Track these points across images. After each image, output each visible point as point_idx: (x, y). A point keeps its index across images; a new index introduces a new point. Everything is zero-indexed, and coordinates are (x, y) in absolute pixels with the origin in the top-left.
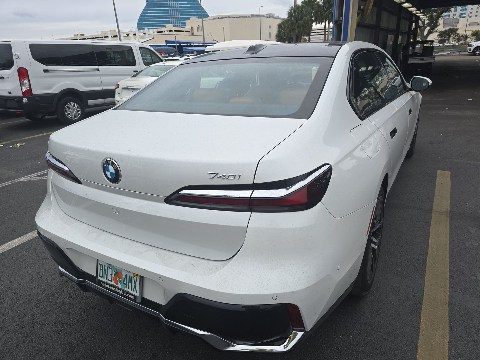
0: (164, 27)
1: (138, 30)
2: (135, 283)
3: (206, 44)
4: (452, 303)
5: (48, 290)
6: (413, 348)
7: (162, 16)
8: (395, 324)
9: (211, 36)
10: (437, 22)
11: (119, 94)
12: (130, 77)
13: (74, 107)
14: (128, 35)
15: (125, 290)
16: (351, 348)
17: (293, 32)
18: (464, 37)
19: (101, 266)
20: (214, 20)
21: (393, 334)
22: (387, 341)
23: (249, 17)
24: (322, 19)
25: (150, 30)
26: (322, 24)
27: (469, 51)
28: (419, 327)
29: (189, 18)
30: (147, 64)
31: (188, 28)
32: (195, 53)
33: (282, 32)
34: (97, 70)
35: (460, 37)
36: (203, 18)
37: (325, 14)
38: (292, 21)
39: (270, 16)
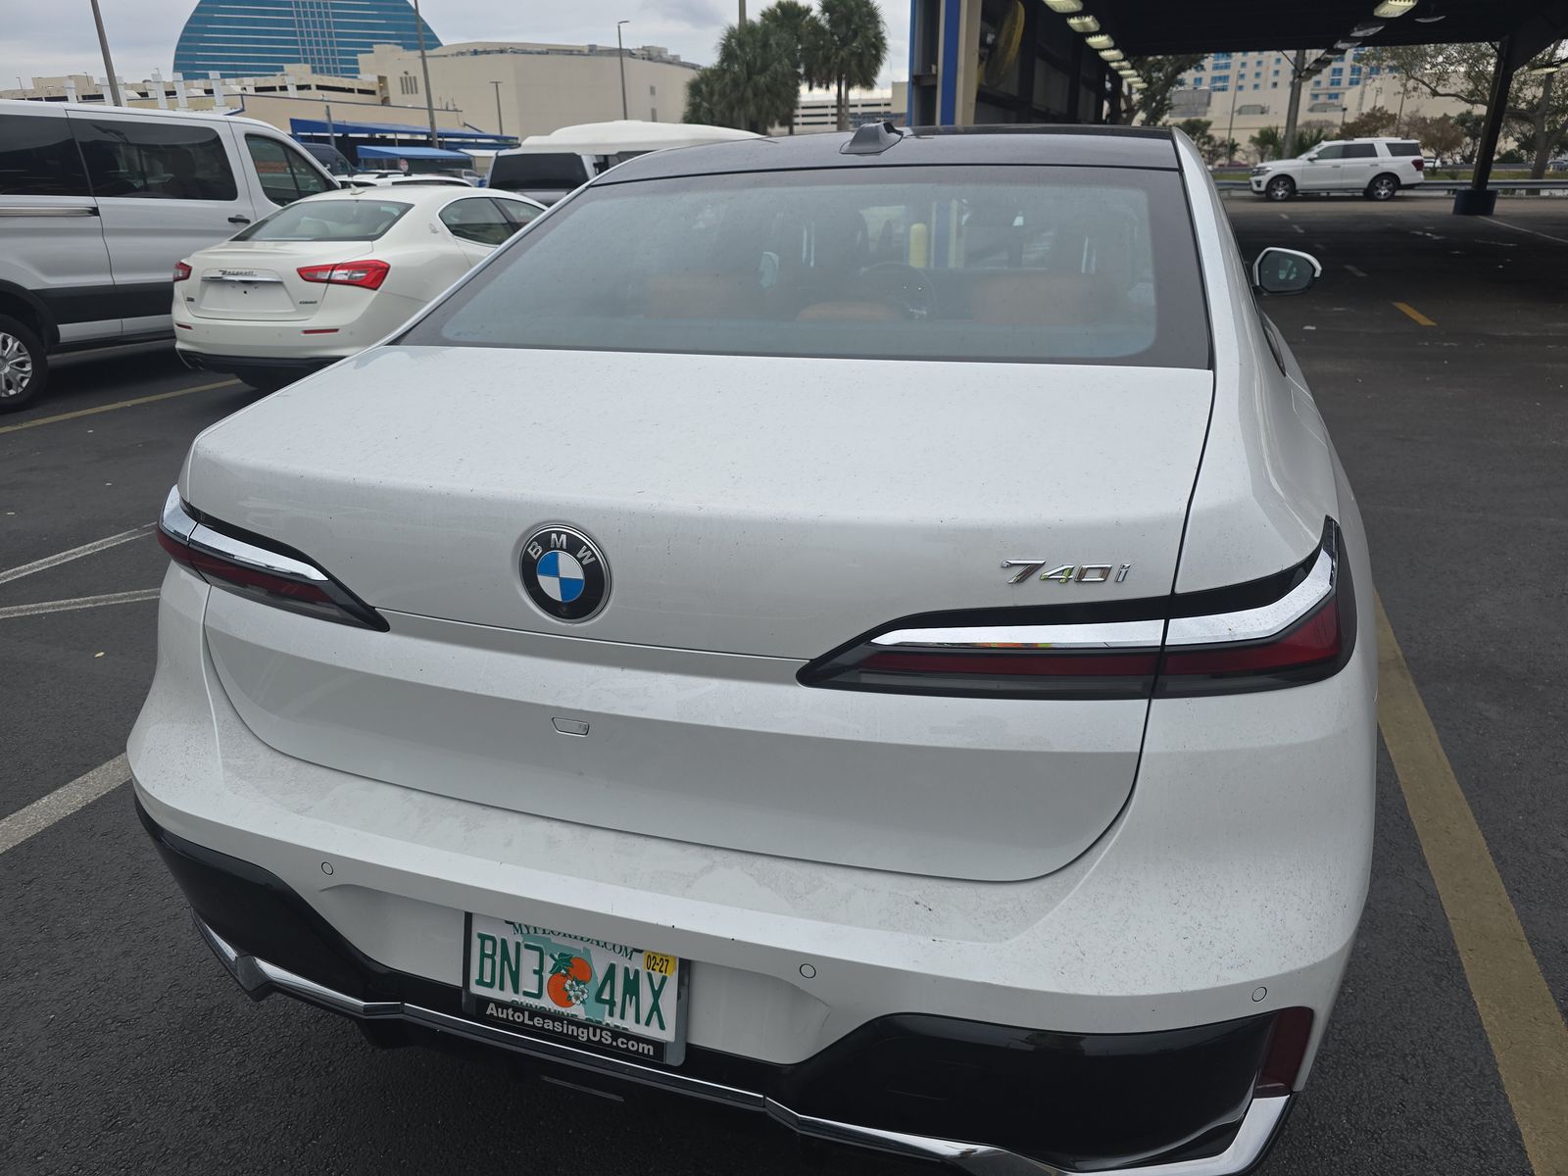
0: (279, 73)
1: (184, 79)
2: (656, 994)
3: (439, 137)
4: (1538, 939)
5: (140, 1055)
6: (1494, 1095)
7: (269, 33)
8: (1409, 1024)
9: (456, 110)
10: (1164, 99)
11: (191, 300)
12: (226, 242)
13: (4, 348)
14: (144, 95)
15: (608, 1024)
16: (1314, 1120)
17: (740, 109)
18: (1226, 146)
19: (489, 944)
20: (461, 57)
21: (1419, 1058)
22: (1410, 1081)
23: (580, 53)
24: (830, 72)
25: (227, 80)
26: (828, 88)
27: (1255, 187)
28: (1480, 1026)
29: (370, 45)
30: (281, 197)
31: (367, 78)
32: (402, 167)
33: (702, 109)
34: (90, 212)
35: (1215, 146)
36: (427, 49)
37: (837, 58)
38: (734, 73)
39: (649, 54)
